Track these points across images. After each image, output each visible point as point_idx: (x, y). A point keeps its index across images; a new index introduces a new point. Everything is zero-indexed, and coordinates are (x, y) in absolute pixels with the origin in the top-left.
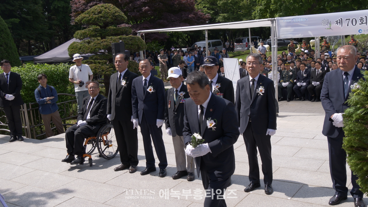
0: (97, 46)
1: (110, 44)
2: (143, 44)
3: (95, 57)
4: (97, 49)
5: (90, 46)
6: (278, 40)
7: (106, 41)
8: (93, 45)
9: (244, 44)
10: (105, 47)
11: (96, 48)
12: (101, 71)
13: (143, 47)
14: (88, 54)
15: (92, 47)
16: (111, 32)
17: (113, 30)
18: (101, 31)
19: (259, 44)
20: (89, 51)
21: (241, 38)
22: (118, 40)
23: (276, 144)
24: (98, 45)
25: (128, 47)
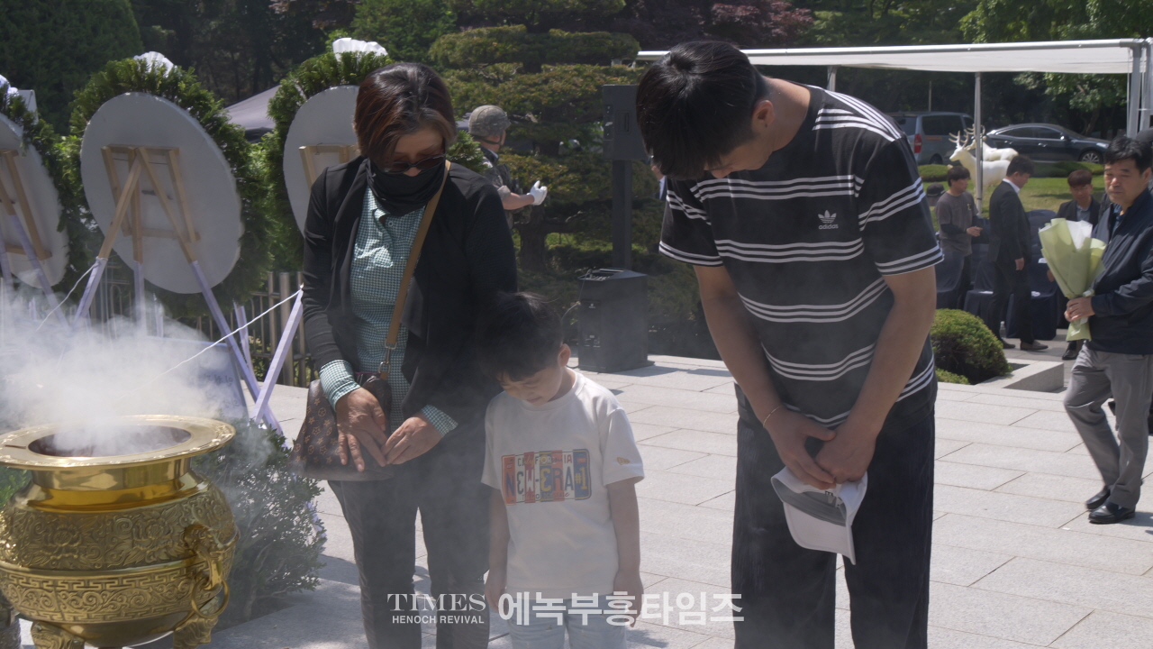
0: (528, 94)
1: (574, 88)
3: (519, 130)
7: (562, 78)
10: (556, 99)
16: (577, 49)
18: (541, 43)
22: (601, 77)
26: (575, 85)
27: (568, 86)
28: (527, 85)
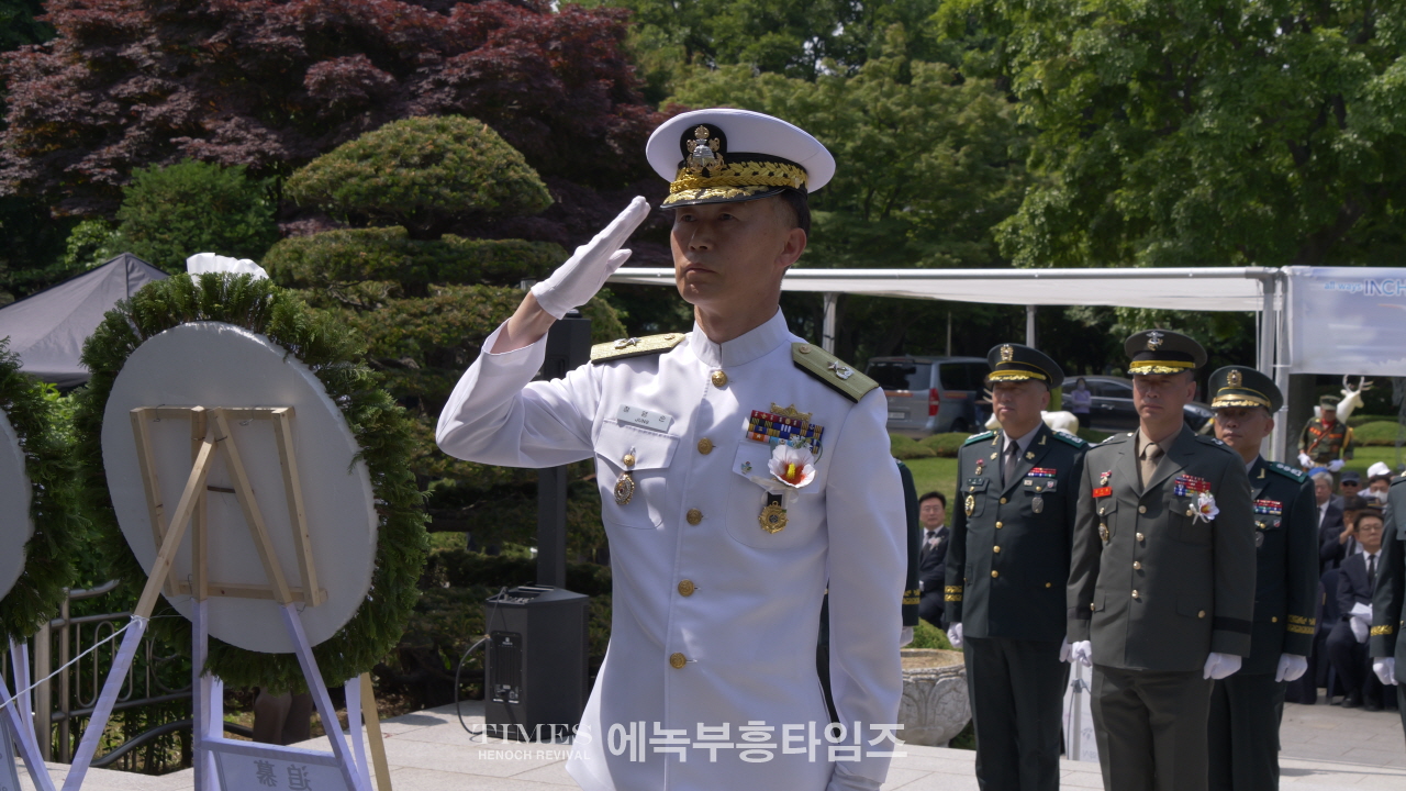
0: (412, 328)
1: (479, 320)
3: (399, 380)
4: (411, 341)
7: (462, 306)
9: (922, 397)
11: (406, 337)
12: (426, 453)
15: (386, 331)
16: (485, 264)
17: (495, 254)
18: (431, 254)
24: (420, 321)
26: (483, 317)
27: (472, 318)
28: (411, 315)
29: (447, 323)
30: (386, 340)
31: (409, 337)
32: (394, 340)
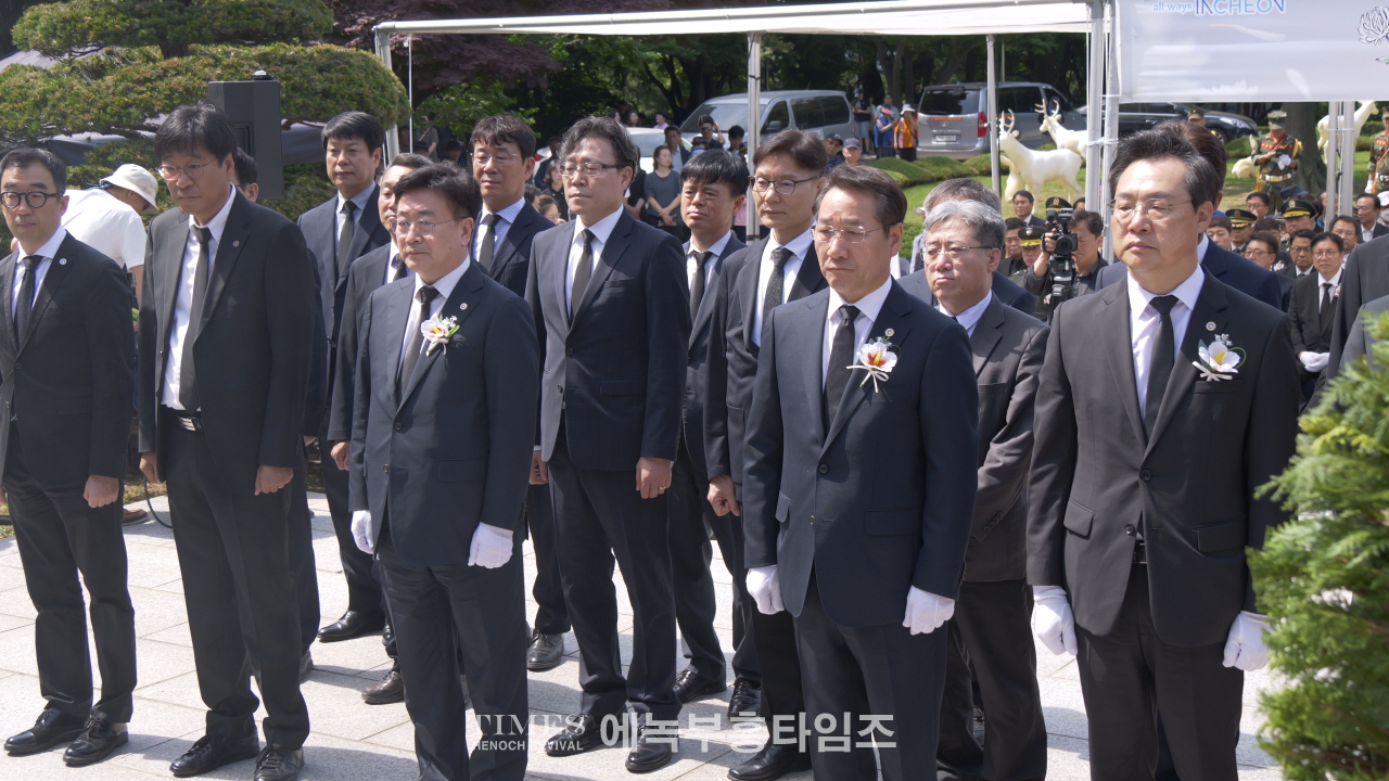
2: (392, 94)
5: (96, 92)
6: (1123, 108)
7: (187, 70)
8: (116, 86)
9: (969, 121)
11: (127, 106)
13: (389, 111)
14: (87, 135)
15: (108, 100)
19: (1049, 122)
20: (87, 117)
21: (954, 85)
23: (1060, 674)
24: (143, 88)
25: (304, 106)
28: (134, 81)
29: (170, 89)
30: (108, 110)
31: (131, 106)
32: (116, 109)
